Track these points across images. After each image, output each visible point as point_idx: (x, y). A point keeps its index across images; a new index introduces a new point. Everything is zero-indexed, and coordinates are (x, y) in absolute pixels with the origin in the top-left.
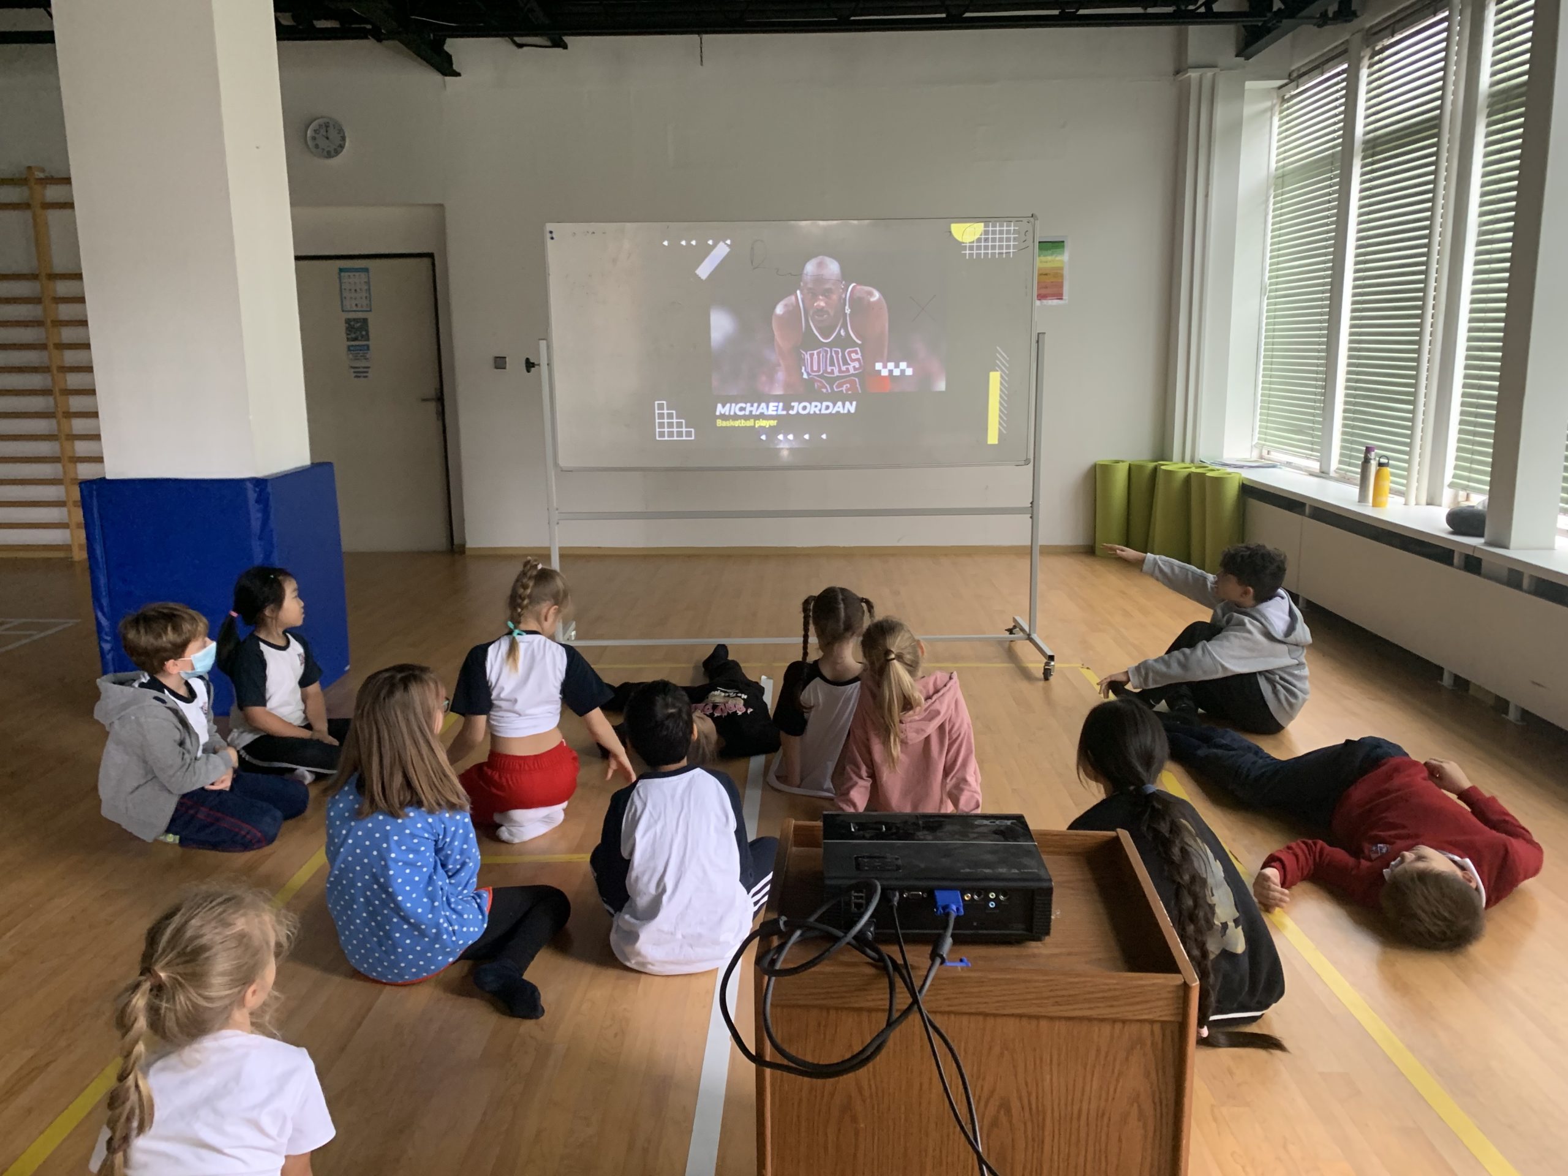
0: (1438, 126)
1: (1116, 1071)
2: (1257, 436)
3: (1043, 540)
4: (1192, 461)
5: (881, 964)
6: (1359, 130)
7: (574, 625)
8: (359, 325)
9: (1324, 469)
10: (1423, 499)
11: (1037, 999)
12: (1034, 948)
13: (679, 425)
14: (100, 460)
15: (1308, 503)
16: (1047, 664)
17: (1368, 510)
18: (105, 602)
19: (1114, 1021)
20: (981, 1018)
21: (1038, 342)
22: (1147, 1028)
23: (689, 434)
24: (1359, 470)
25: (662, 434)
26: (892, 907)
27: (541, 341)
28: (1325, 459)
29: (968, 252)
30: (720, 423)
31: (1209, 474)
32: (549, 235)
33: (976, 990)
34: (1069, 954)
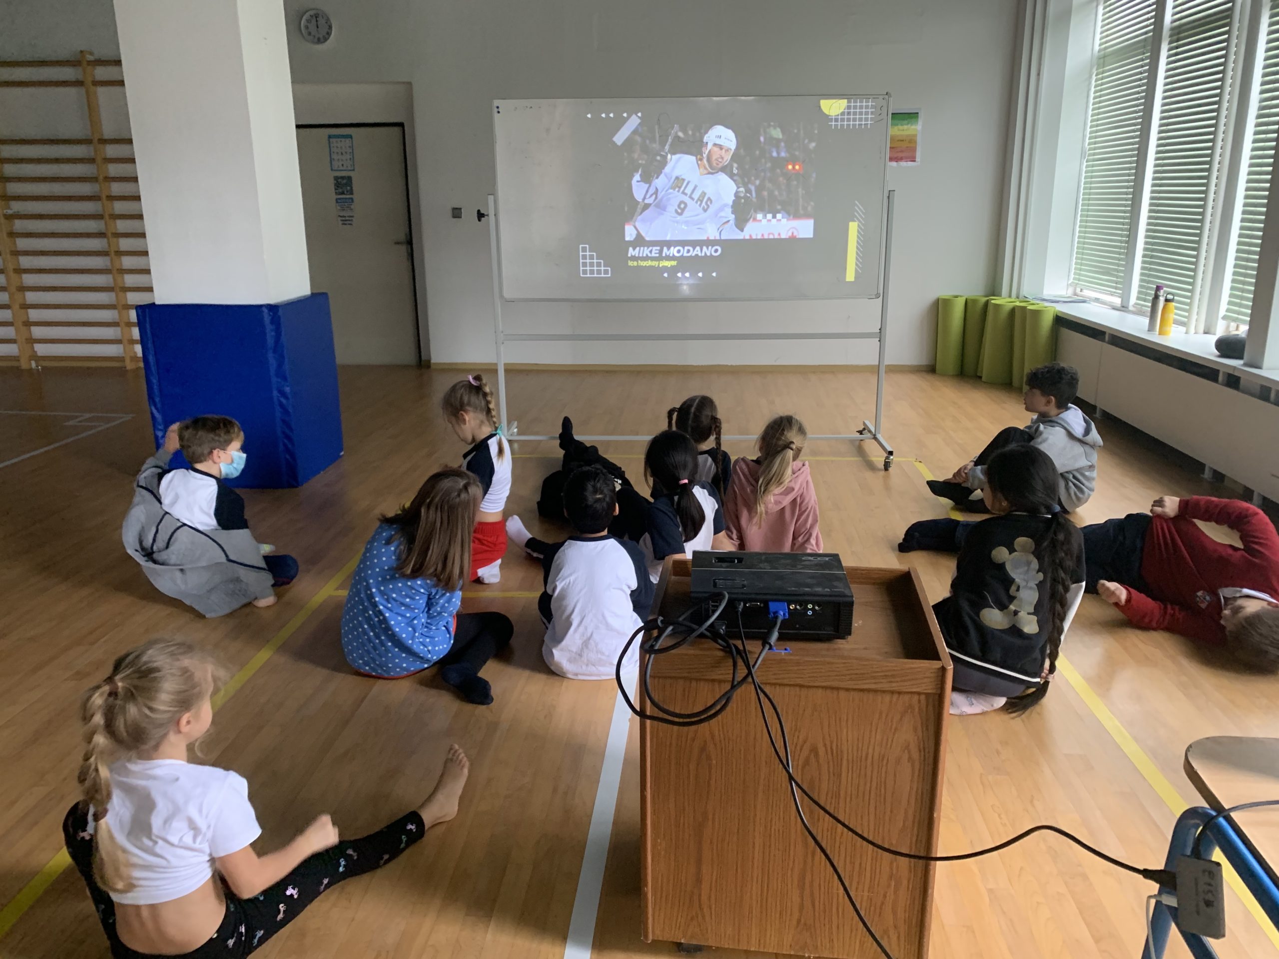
0: (1230, 17)
1: (894, 727)
2: (1072, 276)
3: (888, 361)
4: (1018, 297)
5: (728, 650)
6: (1168, 18)
7: (516, 423)
8: (345, 181)
9: (1124, 305)
10: (1201, 328)
11: (837, 676)
12: (840, 644)
13: (599, 265)
14: (150, 289)
15: (1108, 332)
16: (887, 458)
17: (1155, 338)
18: (157, 400)
19: (892, 692)
20: (798, 689)
21: (889, 197)
22: (916, 697)
23: (606, 272)
24: (1150, 304)
25: (585, 272)
26: (737, 612)
27: (490, 196)
28: (1125, 297)
29: (833, 123)
30: (630, 263)
31: (1030, 307)
32: (496, 110)
33: (796, 668)
34: (865, 649)
